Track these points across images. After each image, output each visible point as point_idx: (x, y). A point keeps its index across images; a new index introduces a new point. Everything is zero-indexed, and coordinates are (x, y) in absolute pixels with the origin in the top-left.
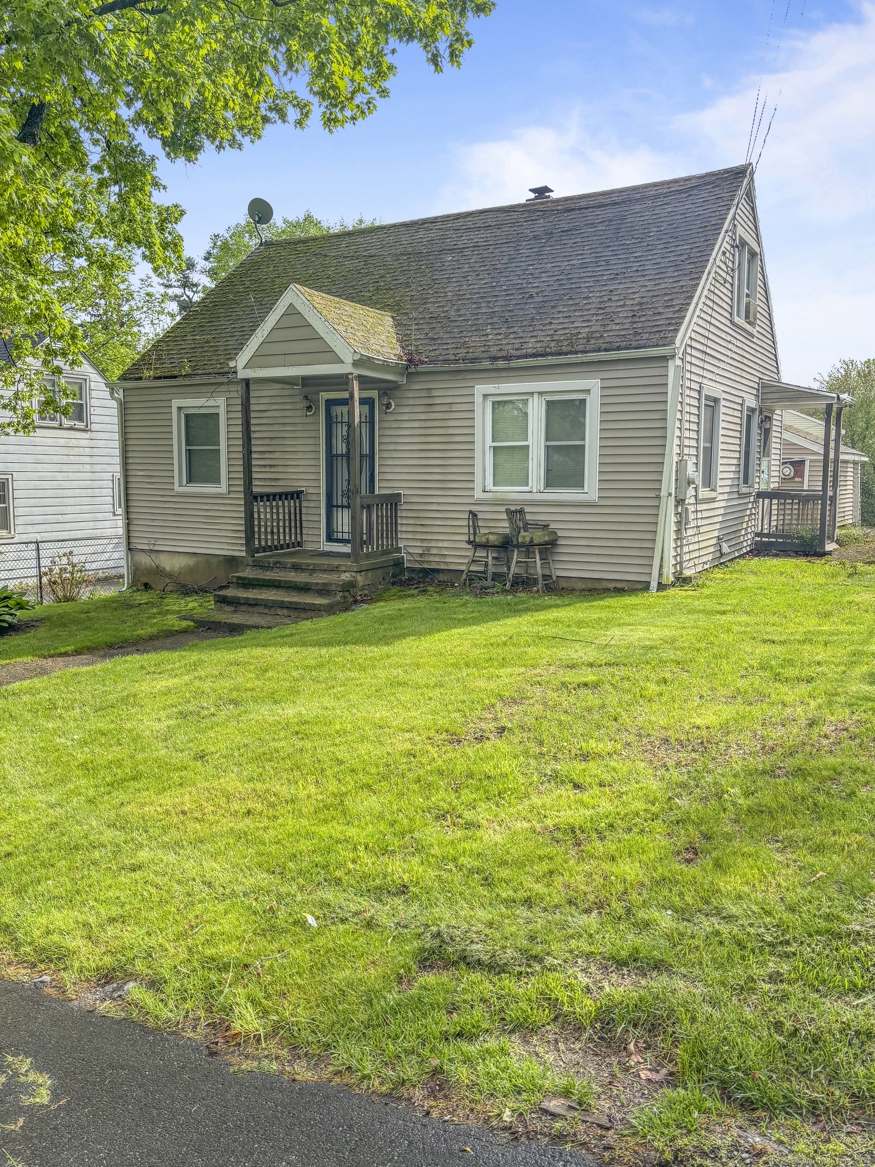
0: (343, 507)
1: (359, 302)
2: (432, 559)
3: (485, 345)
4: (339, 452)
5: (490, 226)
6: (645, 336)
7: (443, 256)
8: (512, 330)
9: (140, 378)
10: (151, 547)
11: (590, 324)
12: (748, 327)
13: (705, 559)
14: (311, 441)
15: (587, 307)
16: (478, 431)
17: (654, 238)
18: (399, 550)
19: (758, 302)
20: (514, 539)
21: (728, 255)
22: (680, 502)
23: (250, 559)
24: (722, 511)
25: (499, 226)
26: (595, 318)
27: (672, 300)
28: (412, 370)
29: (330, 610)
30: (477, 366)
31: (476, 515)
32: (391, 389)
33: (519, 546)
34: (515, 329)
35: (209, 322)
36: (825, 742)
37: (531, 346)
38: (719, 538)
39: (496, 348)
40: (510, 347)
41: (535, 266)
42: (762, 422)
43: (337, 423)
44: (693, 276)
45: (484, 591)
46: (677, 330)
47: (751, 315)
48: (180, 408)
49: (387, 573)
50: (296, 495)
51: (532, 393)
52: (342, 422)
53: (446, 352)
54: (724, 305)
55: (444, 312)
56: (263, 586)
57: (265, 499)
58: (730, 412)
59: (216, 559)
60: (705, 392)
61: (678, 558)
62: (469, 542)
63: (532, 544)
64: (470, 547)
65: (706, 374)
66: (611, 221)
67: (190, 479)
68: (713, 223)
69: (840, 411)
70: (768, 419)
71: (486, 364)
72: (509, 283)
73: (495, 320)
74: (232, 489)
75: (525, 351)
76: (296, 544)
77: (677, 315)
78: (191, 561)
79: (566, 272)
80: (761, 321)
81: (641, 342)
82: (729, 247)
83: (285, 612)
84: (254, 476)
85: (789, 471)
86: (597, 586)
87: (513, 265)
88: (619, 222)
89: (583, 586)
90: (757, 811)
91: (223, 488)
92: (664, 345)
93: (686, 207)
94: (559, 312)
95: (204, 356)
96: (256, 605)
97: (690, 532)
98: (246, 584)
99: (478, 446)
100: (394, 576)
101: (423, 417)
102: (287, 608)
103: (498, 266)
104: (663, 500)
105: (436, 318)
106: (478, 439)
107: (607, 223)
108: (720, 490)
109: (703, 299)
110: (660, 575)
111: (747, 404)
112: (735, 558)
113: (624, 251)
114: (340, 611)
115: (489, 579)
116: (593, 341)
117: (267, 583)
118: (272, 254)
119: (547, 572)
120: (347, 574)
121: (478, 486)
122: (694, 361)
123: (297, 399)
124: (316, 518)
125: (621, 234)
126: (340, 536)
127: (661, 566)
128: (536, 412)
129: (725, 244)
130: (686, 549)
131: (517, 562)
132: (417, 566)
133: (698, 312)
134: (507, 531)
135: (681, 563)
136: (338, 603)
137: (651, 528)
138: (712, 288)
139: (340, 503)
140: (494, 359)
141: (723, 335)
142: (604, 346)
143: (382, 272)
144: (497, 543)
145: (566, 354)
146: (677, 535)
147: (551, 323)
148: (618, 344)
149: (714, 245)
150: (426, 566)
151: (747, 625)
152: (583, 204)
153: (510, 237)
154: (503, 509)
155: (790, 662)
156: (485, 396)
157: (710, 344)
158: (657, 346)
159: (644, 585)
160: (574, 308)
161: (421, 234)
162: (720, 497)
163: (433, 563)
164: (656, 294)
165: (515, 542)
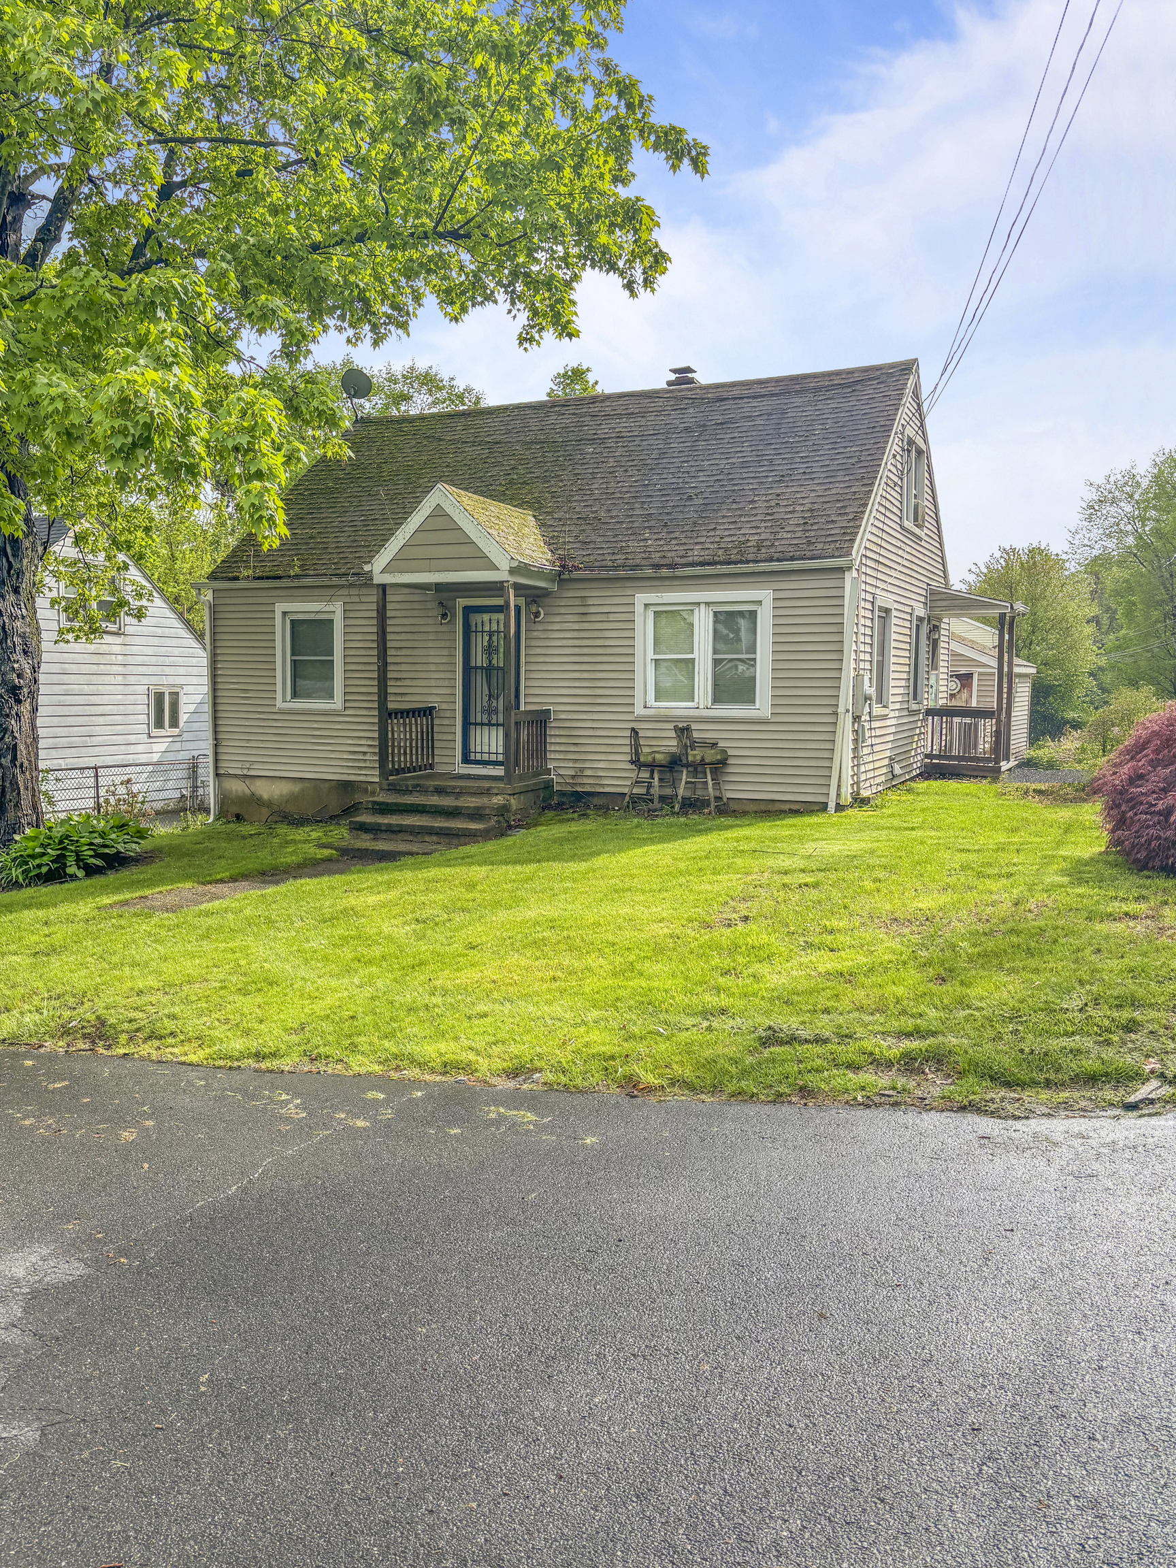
0: (482, 724)
1: (491, 497)
2: (586, 781)
3: (645, 552)
4: (479, 664)
5: (633, 414)
6: (820, 546)
7: (583, 447)
8: (672, 536)
9: (236, 579)
10: (245, 772)
11: (759, 531)
12: (917, 531)
13: (878, 780)
14: (445, 652)
15: (753, 512)
16: (638, 642)
17: (820, 436)
18: (548, 772)
19: (926, 503)
20: (684, 758)
21: (898, 457)
22: (857, 718)
23: (385, 782)
24: (893, 730)
25: (643, 414)
26: (763, 524)
27: (845, 507)
28: (566, 576)
29: (486, 835)
30: (638, 573)
31: (637, 733)
32: (539, 597)
33: (687, 765)
34: (677, 534)
35: (308, 513)
36: (1029, 915)
37: (696, 554)
38: (891, 759)
39: (659, 555)
40: (673, 554)
41: (690, 464)
42: (930, 632)
43: (476, 632)
44: (866, 481)
45: (651, 814)
46: (853, 541)
47: (920, 518)
48: (284, 613)
49: (538, 797)
50: (428, 712)
51: (699, 604)
52: (482, 632)
53: (603, 558)
54: (895, 510)
55: (592, 512)
56: (404, 811)
57: (399, 716)
58: (900, 622)
59: (327, 785)
60: (878, 603)
61: (855, 777)
62: (632, 762)
63: (703, 763)
64: (633, 767)
65: (879, 584)
66: (770, 414)
67: (295, 695)
68: (882, 423)
69: (1013, 619)
70: (936, 628)
71: (649, 572)
72: (662, 481)
73: (652, 523)
74: (348, 705)
75: (691, 559)
76: (428, 767)
77: (851, 524)
78: (296, 788)
79: (726, 471)
80: (929, 522)
81: (815, 552)
82: (899, 450)
83: (435, 838)
84: (390, 690)
85: (955, 685)
86: (770, 807)
87: (665, 461)
88: (779, 416)
89: (755, 809)
90: (984, 955)
91: (337, 703)
92: (840, 556)
93: (851, 404)
94: (724, 517)
95: (312, 554)
96: (400, 831)
97: (866, 751)
98: (384, 809)
99: (638, 659)
100: (544, 801)
101: (576, 626)
102: (437, 834)
103: (649, 462)
104: (841, 717)
105: (585, 519)
106: (638, 651)
107: (766, 417)
108: (892, 707)
109: (876, 506)
110: (838, 795)
111: (916, 613)
112: (906, 781)
113: (788, 450)
114: (496, 837)
115: (656, 801)
116: (763, 551)
117: (409, 808)
118: (373, 434)
119: (718, 794)
120: (499, 797)
121: (638, 702)
122: (869, 571)
123: (429, 605)
124: (450, 737)
125: (782, 431)
126: (478, 757)
127: (839, 786)
128: (703, 623)
129: (895, 447)
130: (863, 769)
131: (686, 783)
132: (569, 788)
133: (872, 521)
134: (674, 750)
135: (858, 783)
136: (493, 828)
137: (828, 746)
138: (884, 493)
139: (479, 720)
140: (657, 566)
141: (894, 541)
142: (776, 556)
143: (512, 462)
144: (664, 762)
145: (736, 563)
146: (854, 753)
147: (715, 529)
148: (791, 554)
149: (885, 448)
150: (579, 789)
151: (940, 838)
152: (736, 392)
153: (657, 427)
154: (671, 726)
155: (990, 865)
156: (646, 605)
157: (883, 552)
158: (833, 557)
159: (821, 806)
160: (739, 513)
161: (553, 419)
162: (892, 714)
163: (587, 784)
164: (828, 500)
165: (684, 761)
